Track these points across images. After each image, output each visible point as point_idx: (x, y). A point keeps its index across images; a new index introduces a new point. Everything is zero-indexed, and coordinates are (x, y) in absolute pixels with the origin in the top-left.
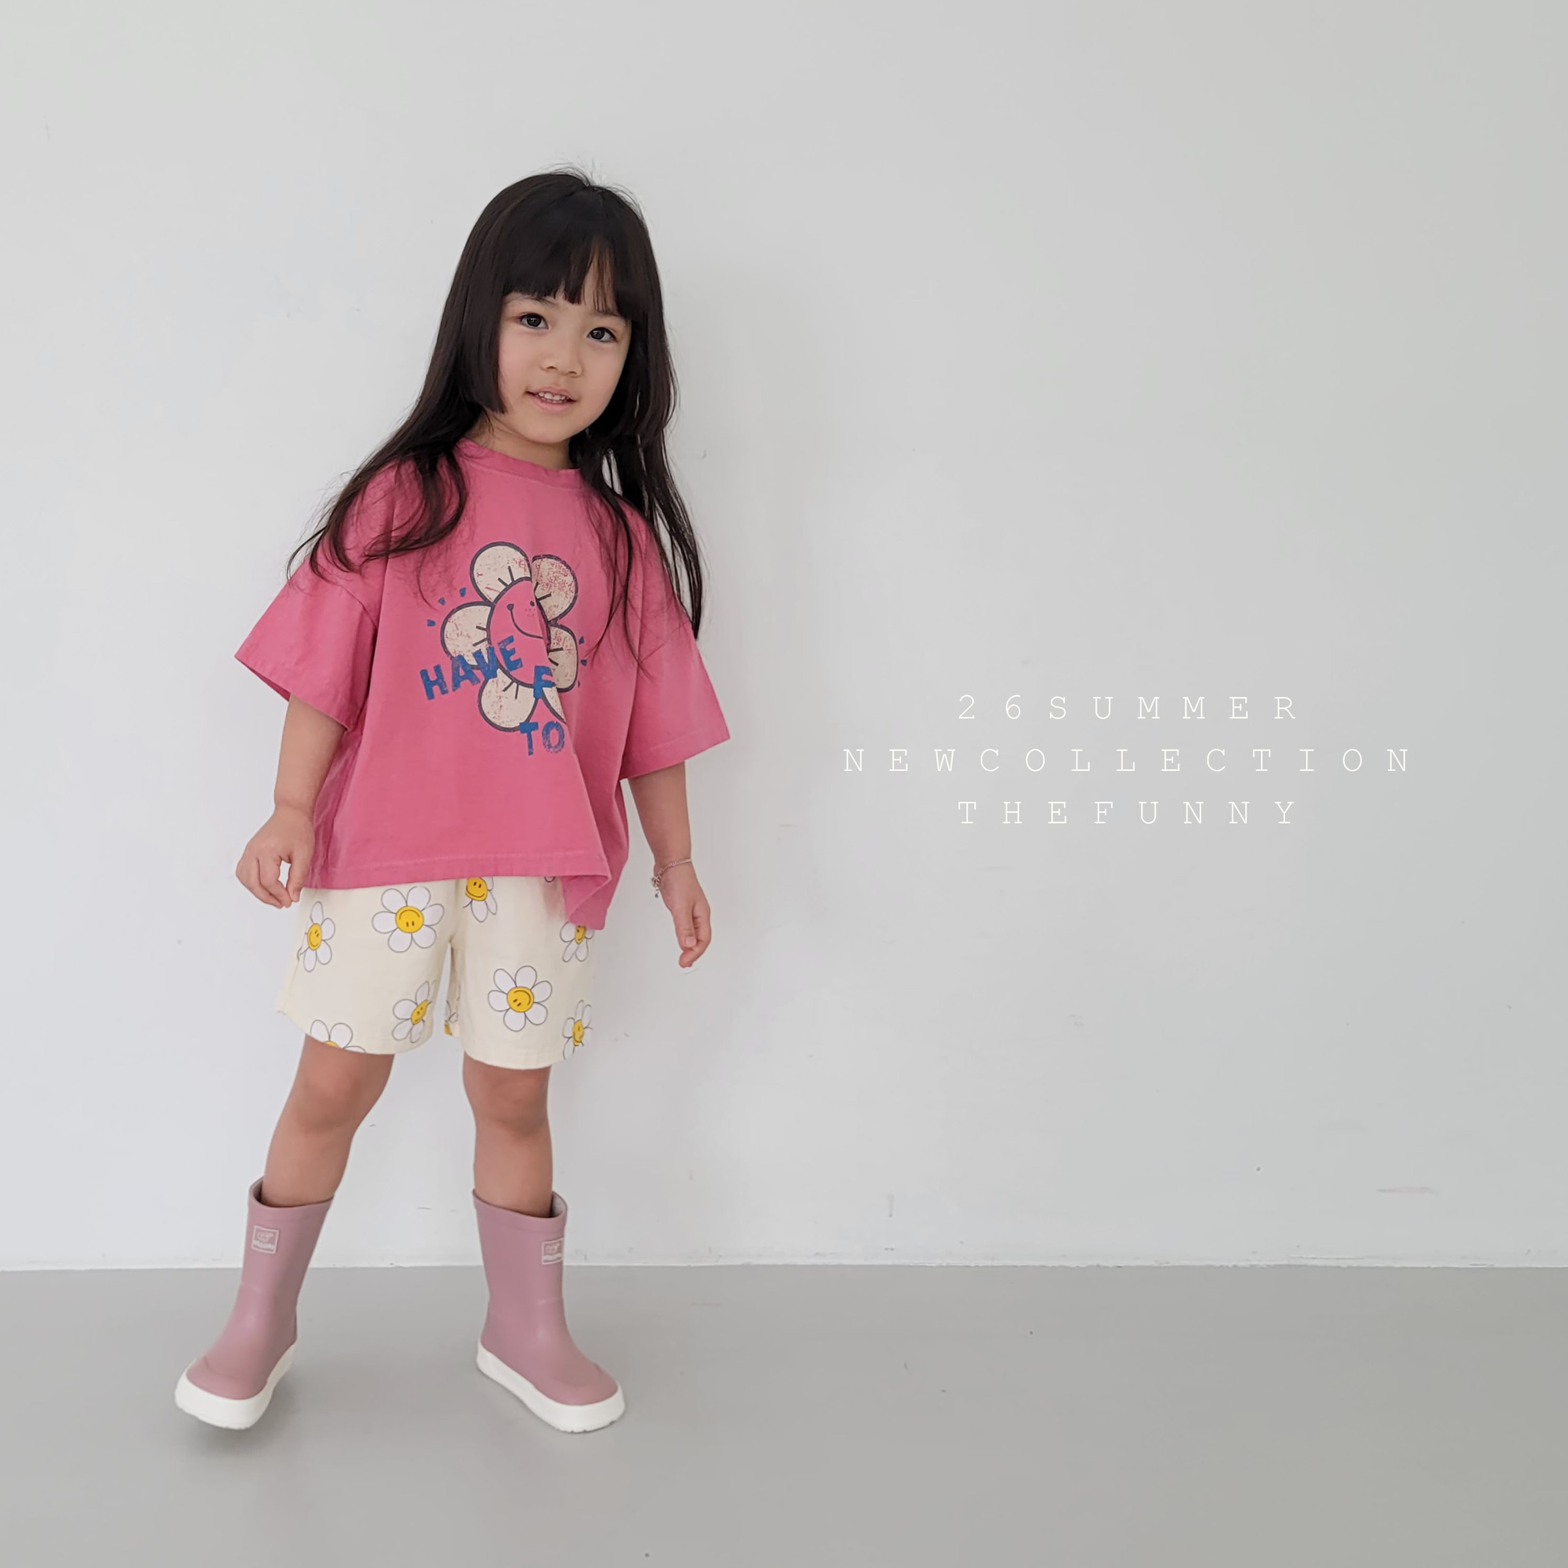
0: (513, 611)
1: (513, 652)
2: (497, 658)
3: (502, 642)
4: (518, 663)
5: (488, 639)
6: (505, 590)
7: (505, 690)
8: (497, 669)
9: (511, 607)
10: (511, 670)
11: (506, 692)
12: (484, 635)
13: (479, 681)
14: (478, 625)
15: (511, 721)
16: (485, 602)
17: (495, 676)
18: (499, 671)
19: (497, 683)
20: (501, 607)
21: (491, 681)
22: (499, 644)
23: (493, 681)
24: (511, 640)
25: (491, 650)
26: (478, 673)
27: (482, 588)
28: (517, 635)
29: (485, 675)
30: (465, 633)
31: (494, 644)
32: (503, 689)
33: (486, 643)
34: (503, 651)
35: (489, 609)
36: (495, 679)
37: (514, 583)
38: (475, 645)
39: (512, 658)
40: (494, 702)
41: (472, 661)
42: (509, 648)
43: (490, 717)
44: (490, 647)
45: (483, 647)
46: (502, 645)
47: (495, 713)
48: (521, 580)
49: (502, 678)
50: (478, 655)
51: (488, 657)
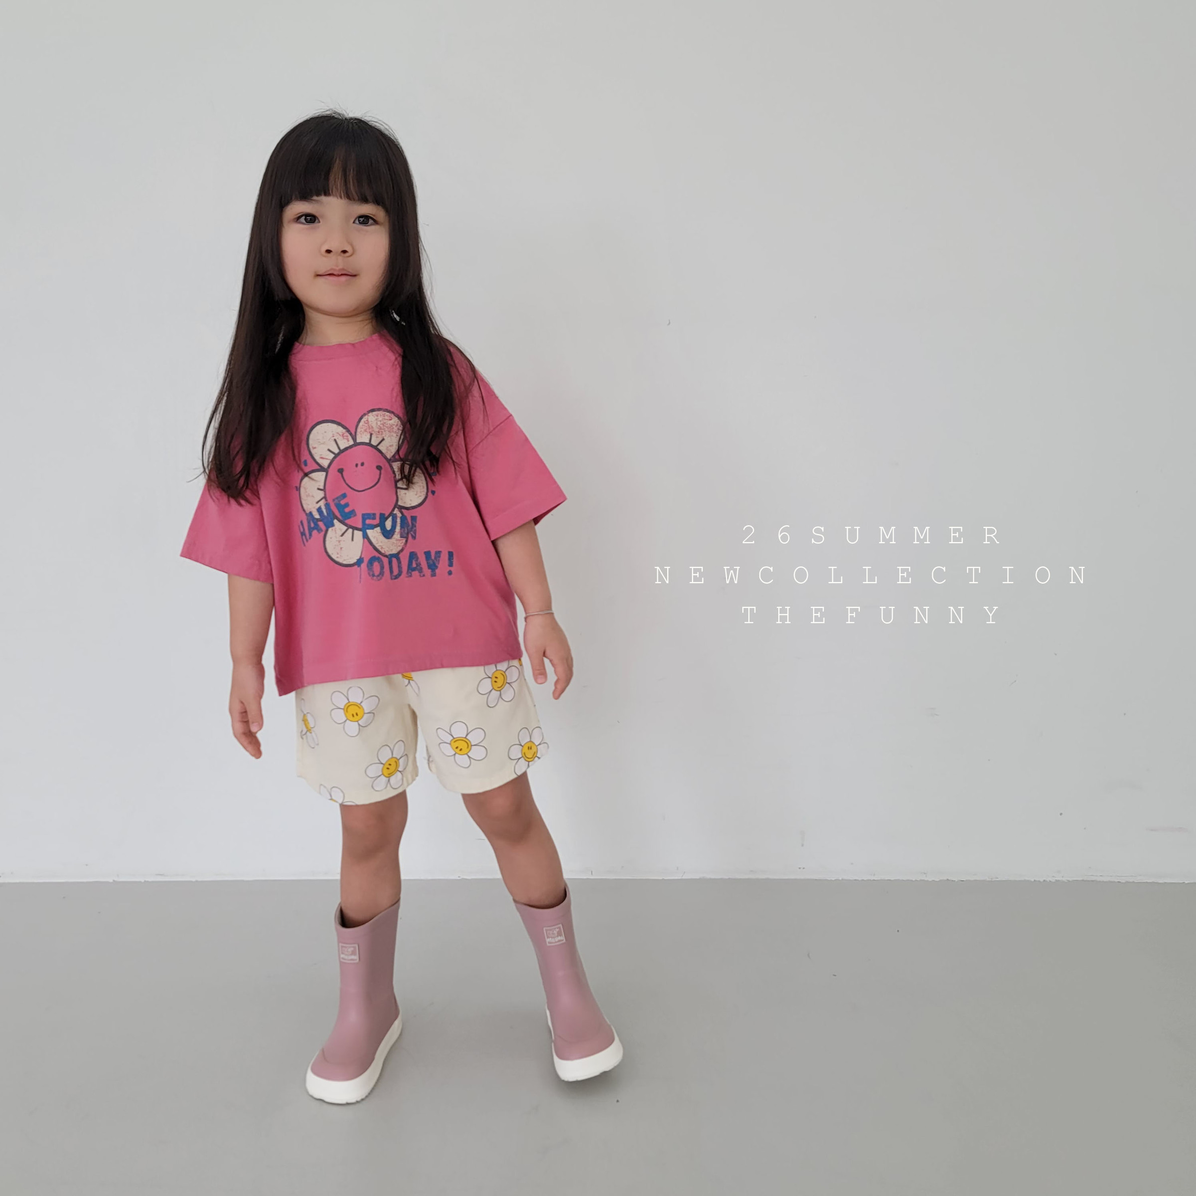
0: (344, 473)
1: (347, 505)
2: (333, 512)
3: (337, 498)
4: (353, 513)
5: (325, 498)
6: (334, 458)
7: (342, 535)
8: (334, 519)
9: (341, 471)
10: (346, 519)
11: (343, 537)
12: (321, 494)
13: (322, 531)
14: (319, 487)
15: (351, 558)
16: (321, 469)
17: (333, 525)
18: (335, 521)
19: (335, 531)
20: (333, 471)
21: (330, 529)
22: (334, 500)
23: (332, 530)
24: (344, 496)
25: (327, 505)
26: (321, 524)
27: (317, 458)
28: (349, 491)
29: (325, 525)
30: (311, 494)
31: (330, 501)
32: (341, 534)
33: (323, 500)
34: (338, 506)
35: (324, 474)
36: (333, 528)
37: (342, 451)
38: (318, 502)
39: (347, 510)
40: (335, 545)
41: (317, 516)
42: (343, 502)
43: (334, 557)
44: (326, 504)
45: (322, 504)
46: (336, 500)
47: (338, 554)
48: (346, 449)
49: (339, 527)
50: (319, 510)
51: (326, 511)
